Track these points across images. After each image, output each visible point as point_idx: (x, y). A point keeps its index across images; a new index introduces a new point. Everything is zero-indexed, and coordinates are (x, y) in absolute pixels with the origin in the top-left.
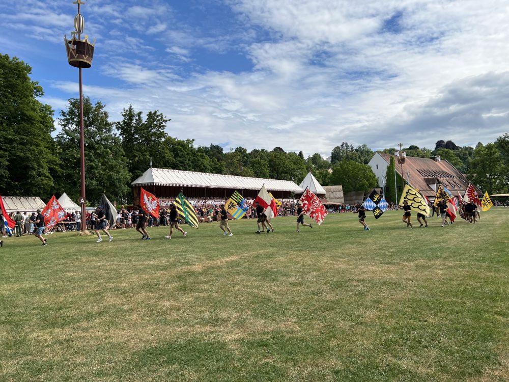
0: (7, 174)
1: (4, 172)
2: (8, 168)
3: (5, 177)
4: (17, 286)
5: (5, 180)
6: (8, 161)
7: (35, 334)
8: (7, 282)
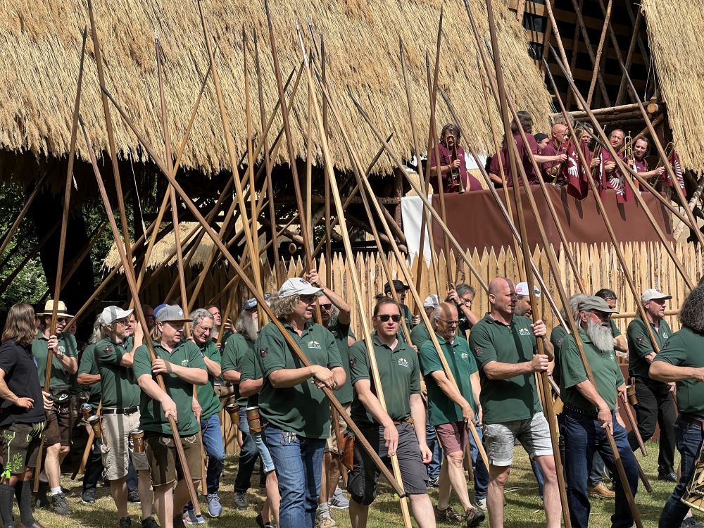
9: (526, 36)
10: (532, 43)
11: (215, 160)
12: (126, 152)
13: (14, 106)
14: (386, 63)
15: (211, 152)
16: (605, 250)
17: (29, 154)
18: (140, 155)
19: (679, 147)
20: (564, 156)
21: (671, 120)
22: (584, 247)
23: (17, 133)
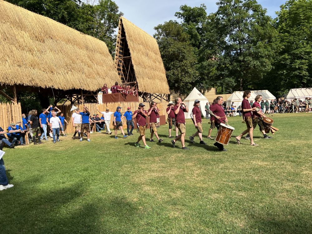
0: (307, 73)
1: (305, 73)
2: (308, 70)
3: (306, 76)
4: (305, 142)
5: (306, 78)
6: (307, 66)
7: (307, 172)
8: (300, 139)
9: (117, 71)
10: (119, 73)
11: (66, 88)
12: (50, 86)
13: (30, 79)
14: (95, 74)
15: (65, 87)
16: (128, 103)
17: (32, 86)
18: (52, 87)
19: (139, 88)
20: (122, 89)
21: (138, 85)
22: (125, 102)
23: (30, 83)
